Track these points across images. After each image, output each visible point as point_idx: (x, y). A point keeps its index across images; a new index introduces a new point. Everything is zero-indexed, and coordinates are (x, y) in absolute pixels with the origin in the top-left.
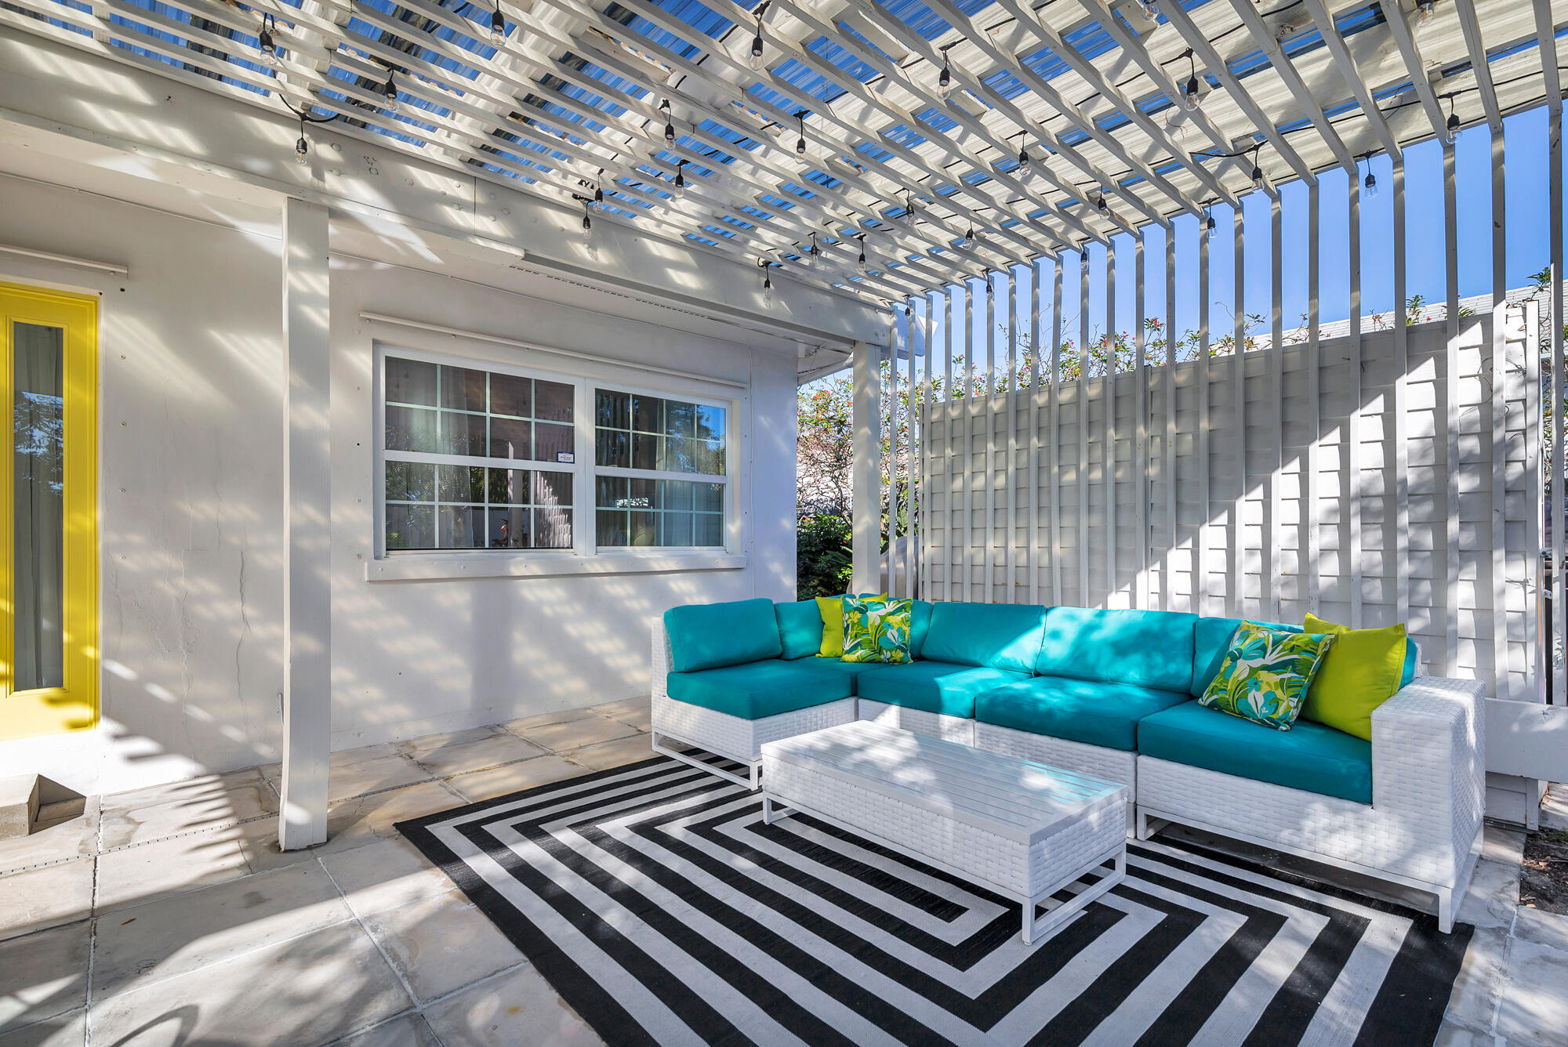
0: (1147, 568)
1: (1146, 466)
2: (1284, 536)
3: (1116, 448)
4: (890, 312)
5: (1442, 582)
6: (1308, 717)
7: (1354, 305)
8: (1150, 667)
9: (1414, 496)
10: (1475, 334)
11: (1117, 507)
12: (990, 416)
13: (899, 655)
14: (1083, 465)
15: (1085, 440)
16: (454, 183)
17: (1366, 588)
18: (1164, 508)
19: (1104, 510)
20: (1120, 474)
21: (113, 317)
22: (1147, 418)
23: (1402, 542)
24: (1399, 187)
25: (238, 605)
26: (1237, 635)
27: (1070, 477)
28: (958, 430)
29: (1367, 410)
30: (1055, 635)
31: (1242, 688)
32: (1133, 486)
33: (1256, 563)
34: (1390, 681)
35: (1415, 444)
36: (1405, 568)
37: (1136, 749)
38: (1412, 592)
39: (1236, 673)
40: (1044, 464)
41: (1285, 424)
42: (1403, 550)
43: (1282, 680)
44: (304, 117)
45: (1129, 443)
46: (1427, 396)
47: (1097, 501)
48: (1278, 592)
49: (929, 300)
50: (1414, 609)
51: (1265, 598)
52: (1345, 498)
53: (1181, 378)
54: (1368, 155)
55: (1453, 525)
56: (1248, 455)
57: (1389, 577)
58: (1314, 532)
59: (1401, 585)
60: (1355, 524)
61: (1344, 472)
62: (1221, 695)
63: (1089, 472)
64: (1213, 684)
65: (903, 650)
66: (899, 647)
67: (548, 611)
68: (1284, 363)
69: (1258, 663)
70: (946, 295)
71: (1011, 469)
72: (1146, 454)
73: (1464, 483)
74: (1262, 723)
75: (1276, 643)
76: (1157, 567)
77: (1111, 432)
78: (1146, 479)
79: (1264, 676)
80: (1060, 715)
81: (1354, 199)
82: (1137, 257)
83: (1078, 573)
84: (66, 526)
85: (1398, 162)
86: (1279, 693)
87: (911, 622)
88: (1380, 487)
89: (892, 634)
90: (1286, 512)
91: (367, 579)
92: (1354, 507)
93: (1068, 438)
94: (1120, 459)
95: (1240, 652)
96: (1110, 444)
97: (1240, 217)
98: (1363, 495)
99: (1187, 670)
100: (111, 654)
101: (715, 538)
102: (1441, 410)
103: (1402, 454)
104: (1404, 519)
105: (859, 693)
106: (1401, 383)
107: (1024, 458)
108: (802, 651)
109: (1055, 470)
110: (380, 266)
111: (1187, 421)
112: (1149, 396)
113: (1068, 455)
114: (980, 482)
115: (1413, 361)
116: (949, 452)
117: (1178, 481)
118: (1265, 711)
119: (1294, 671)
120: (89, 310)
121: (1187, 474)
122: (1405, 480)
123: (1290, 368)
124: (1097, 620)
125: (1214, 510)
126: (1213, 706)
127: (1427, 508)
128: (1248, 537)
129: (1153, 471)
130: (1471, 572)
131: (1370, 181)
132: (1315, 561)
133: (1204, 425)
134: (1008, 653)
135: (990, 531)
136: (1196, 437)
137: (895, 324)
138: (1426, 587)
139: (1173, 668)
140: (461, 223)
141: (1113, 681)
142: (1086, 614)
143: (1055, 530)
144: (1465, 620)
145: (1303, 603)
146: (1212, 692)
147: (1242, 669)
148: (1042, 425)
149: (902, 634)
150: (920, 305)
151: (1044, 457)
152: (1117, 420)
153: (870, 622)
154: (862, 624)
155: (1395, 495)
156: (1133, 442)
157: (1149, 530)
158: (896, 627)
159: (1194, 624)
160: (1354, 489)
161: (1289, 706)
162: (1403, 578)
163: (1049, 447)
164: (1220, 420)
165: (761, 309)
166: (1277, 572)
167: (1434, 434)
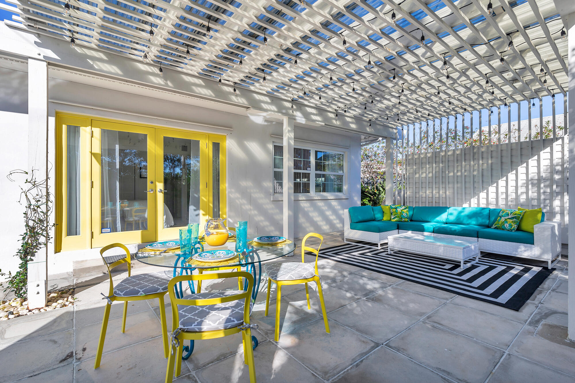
0: (474, 197)
1: (473, 171)
2: (511, 189)
3: (465, 167)
4: (396, 129)
5: (552, 200)
6: (519, 229)
7: (530, 134)
8: (477, 221)
9: (545, 180)
10: (560, 142)
11: (465, 182)
12: (427, 158)
13: (407, 220)
14: (455, 171)
15: (456, 165)
16: (313, 110)
17: (533, 201)
18: (479, 182)
19: (462, 182)
20: (466, 174)
21: (229, 140)
22: (474, 159)
23: (542, 191)
24: (541, 106)
25: (249, 206)
26: (501, 212)
27: (451, 174)
28: (417, 161)
29: (533, 159)
30: (451, 214)
31: (503, 223)
32: (470, 177)
33: (504, 196)
34: (538, 220)
35: (545, 167)
36: (542, 197)
37: (478, 237)
38: (544, 202)
39: (501, 220)
40: (444, 170)
41: (512, 162)
42: (542, 193)
43: (513, 221)
44: (292, 100)
45: (468, 166)
46: (548, 156)
47: (459, 180)
48: (510, 203)
49: (408, 126)
50: (545, 206)
51: (506, 205)
52: (527, 180)
53: (483, 150)
54: (533, 98)
55: (554, 187)
56: (502, 169)
57: (539, 199)
58: (519, 188)
59: (542, 201)
60: (530, 186)
61: (527, 174)
62: (498, 225)
63: (457, 173)
64: (495, 223)
65: (408, 218)
66: (406, 218)
67: (306, 209)
68: (511, 146)
69: (507, 218)
70: (414, 125)
71: (434, 172)
72: (474, 169)
73: (557, 177)
74: (508, 230)
75: (511, 213)
76: (477, 197)
77: (464, 163)
78: (473, 175)
79: (508, 220)
80: (458, 231)
81: (530, 108)
82: (471, 118)
83: (454, 199)
84: (221, 188)
85: (541, 100)
86: (512, 224)
87: (409, 211)
88: (536, 178)
89: (404, 214)
90: (512, 183)
91: (272, 200)
92: (530, 182)
93: (451, 164)
94: (466, 169)
95: (502, 215)
96: (463, 166)
97: (499, 110)
98: (532, 179)
99: (488, 222)
100: (229, 217)
101: (340, 190)
102: (551, 159)
103: (542, 170)
104: (542, 185)
105: (399, 228)
106: (541, 153)
107: (438, 169)
108: (379, 219)
109: (447, 172)
110: (274, 123)
111: (485, 161)
112: (474, 154)
113: (451, 169)
114: (424, 175)
115: (545, 147)
116: (414, 167)
117: (482, 175)
118: (509, 228)
119: (516, 219)
120: (224, 138)
121: (485, 173)
122: (543, 176)
123: (513, 148)
124: (463, 210)
125: (492, 183)
126: (495, 228)
127: (548, 183)
128: (502, 190)
129: (475, 173)
130: (559, 197)
131: (534, 105)
132: (520, 196)
133: (490, 162)
134: (438, 219)
135: (427, 188)
136: (488, 164)
137: (397, 132)
138: (548, 201)
139: (484, 221)
140: (314, 119)
141: (468, 224)
142: (460, 209)
143: (447, 188)
144: (557, 209)
145: (517, 205)
146: (495, 225)
147: (503, 219)
148: (443, 160)
149: (407, 214)
150: (405, 127)
151: (444, 168)
152: (465, 160)
153: (398, 211)
154: (396, 212)
155: (540, 179)
156: (470, 165)
157: (474, 188)
158: (405, 213)
159: (489, 210)
160: (529, 178)
161: (515, 226)
162: (542, 200)
163: (445, 167)
164: (494, 160)
165: (368, 131)
166: (509, 198)
167: (550, 165)
